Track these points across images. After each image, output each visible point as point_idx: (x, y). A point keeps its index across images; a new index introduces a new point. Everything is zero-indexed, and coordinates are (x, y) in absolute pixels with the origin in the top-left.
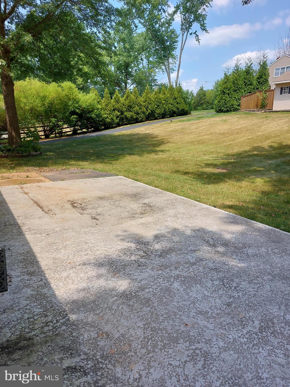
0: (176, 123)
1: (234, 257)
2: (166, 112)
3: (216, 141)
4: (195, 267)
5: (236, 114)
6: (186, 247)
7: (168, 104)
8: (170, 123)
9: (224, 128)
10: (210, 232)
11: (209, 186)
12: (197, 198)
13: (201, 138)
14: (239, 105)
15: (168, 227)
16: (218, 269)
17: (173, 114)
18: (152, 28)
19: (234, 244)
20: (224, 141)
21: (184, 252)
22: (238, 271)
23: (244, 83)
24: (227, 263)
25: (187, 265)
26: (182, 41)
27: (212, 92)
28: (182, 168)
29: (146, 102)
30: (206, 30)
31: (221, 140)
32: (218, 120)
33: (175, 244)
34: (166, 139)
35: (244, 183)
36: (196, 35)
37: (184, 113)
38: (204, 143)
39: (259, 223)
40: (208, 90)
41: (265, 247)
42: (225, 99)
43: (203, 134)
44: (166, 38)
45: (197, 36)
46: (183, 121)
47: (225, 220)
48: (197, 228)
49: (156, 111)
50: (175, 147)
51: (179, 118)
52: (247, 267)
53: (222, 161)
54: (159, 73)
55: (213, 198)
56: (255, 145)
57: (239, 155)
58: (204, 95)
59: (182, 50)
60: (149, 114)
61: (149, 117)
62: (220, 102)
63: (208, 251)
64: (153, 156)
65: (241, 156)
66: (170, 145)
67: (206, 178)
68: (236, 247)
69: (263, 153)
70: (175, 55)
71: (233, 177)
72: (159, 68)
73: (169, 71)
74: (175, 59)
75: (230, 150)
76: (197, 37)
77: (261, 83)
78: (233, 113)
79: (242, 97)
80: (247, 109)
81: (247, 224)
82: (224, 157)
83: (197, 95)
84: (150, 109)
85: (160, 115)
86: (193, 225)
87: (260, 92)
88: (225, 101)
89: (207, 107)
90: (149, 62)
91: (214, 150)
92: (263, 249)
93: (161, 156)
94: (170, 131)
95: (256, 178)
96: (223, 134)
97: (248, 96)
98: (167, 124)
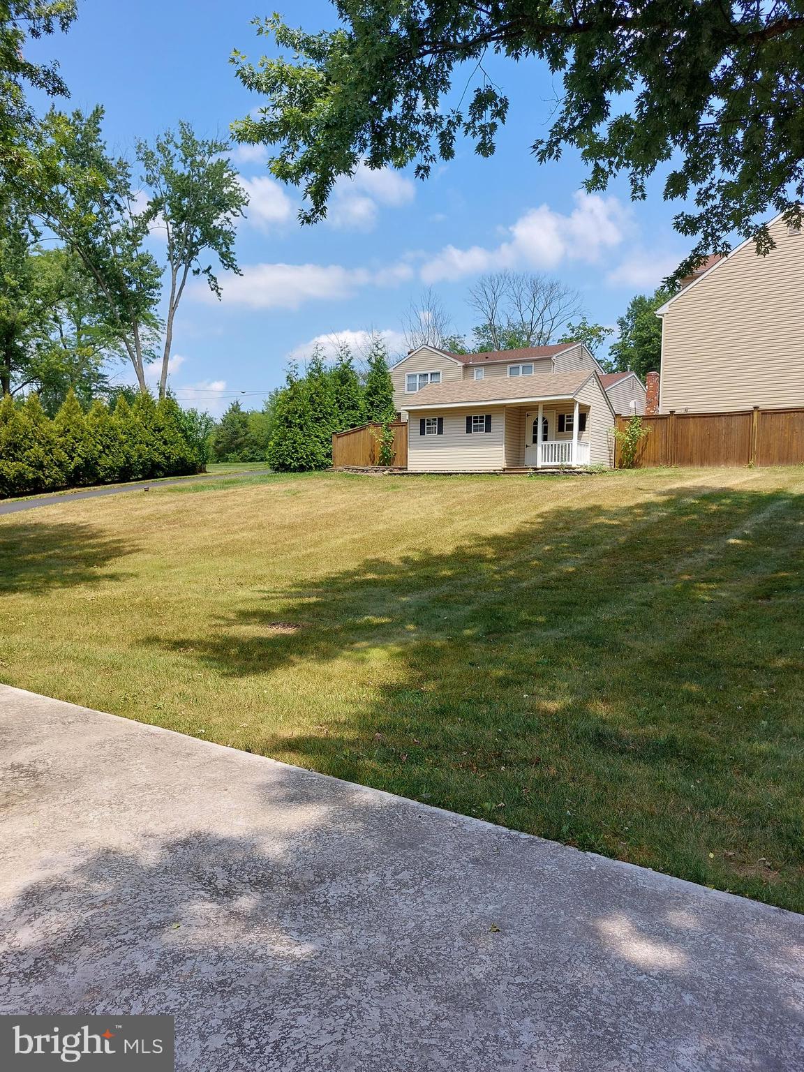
0: (162, 494)
1: (286, 922)
2: (131, 465)
3: (273, 546)
4: (152, 992)
5: (323, 476)
6: (132, 918)
7: (136, 443)
8: (142, 495)
9: (293, 511)
10: (223, 842)
11: (241, 680)
12: (200, 727)
13: (232, 537)
14: (328, 456)
15: (84, 848)
16: (229, 981)
17: (151, 471)
18: (86, 244)
19: (288, 874)
20: (293, 547)
21: (123, 937)
22: (291, 977)
23: (338, 402)
24: (260, 952)
25: (126, 993)
26: (174, 285)
27: (263, 417)
28: (168, 630)
29: (69, 436)
30: (234, 269)
31: (287, 542)
32: (278, 491)
33: (96, 911)
34: (128, 540)
35: (340, 666)
36: (210, 275)
37: (184, 469)
38: (239, 551)
39: (366, 788)
40: (254, 412)
41: (378, 866)
42: (292, 439)
43: (236, 527)
44: (127, 273)
45: (214, 279)
46: (181, 490)
47: (274, 793)
48: (182, 836)
49: (101, 462)
50: (155, 563)
51: (171, 482)
52: (321, 952)
53: (286, 601)
54: (111, 359)
55: (247, 720)
56: (369, 557)
57: (330, 584)
58: (244, 425)
59: (173, 308)
60: (77, 468)
61: (78, 477)
62: (281, 445)
63: (207, 918)
64: (82, 593)
65: (335, 587)
66: (138, 557)
67: (237, 657)
68: (294, 886)
69: (387, 577)
70: (156, 318)
71: (312, 647)
72: (111, 345)
73: (137, 357)
74: (157, 328)
75: (308, 569)
76: (212, 282)
77: (378, 406)
78: (316, 473)
79: (334, 437)
80: (349, 467)
81: (335, 797)
82: (293, 590)
83: (224, 421)
84: (79, 455)
85: (115, 471)
86: (172, 825)
87: (376, 425)
88: (295, 443)
89: (253, 453)
90: (80, 327)
91: (266, 571)
92: (370, 876)
93: (106, 593)
94: (143, 518)
95: (370, 647)
96: (291, 527)
97: (348, 434)
98: (133, 497)
